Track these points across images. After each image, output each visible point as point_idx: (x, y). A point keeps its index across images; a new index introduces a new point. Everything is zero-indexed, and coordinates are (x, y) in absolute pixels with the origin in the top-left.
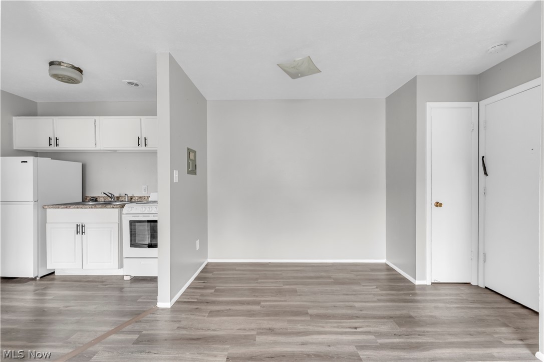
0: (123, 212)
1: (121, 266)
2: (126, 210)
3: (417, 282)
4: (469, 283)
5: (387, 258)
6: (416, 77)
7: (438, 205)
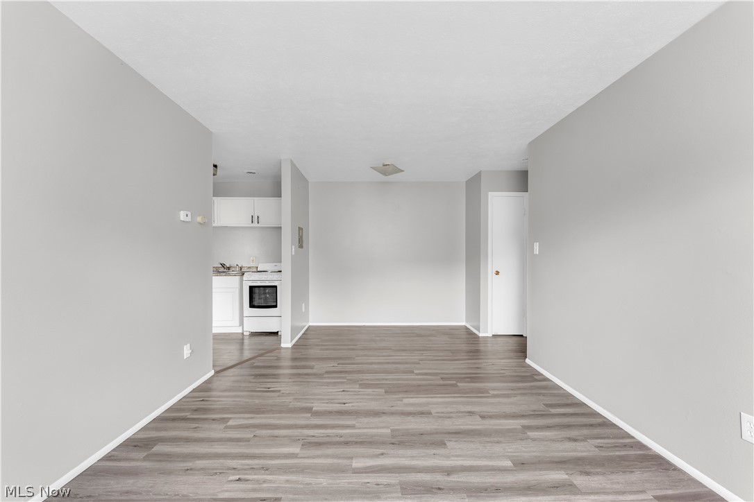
0: (244, 279)
1: (242, 324)
2: (246, 277)
3: (481, 335)
4: (522, 336)
5: (467, 321)
6: (480, 172)
7: (497, 273)
